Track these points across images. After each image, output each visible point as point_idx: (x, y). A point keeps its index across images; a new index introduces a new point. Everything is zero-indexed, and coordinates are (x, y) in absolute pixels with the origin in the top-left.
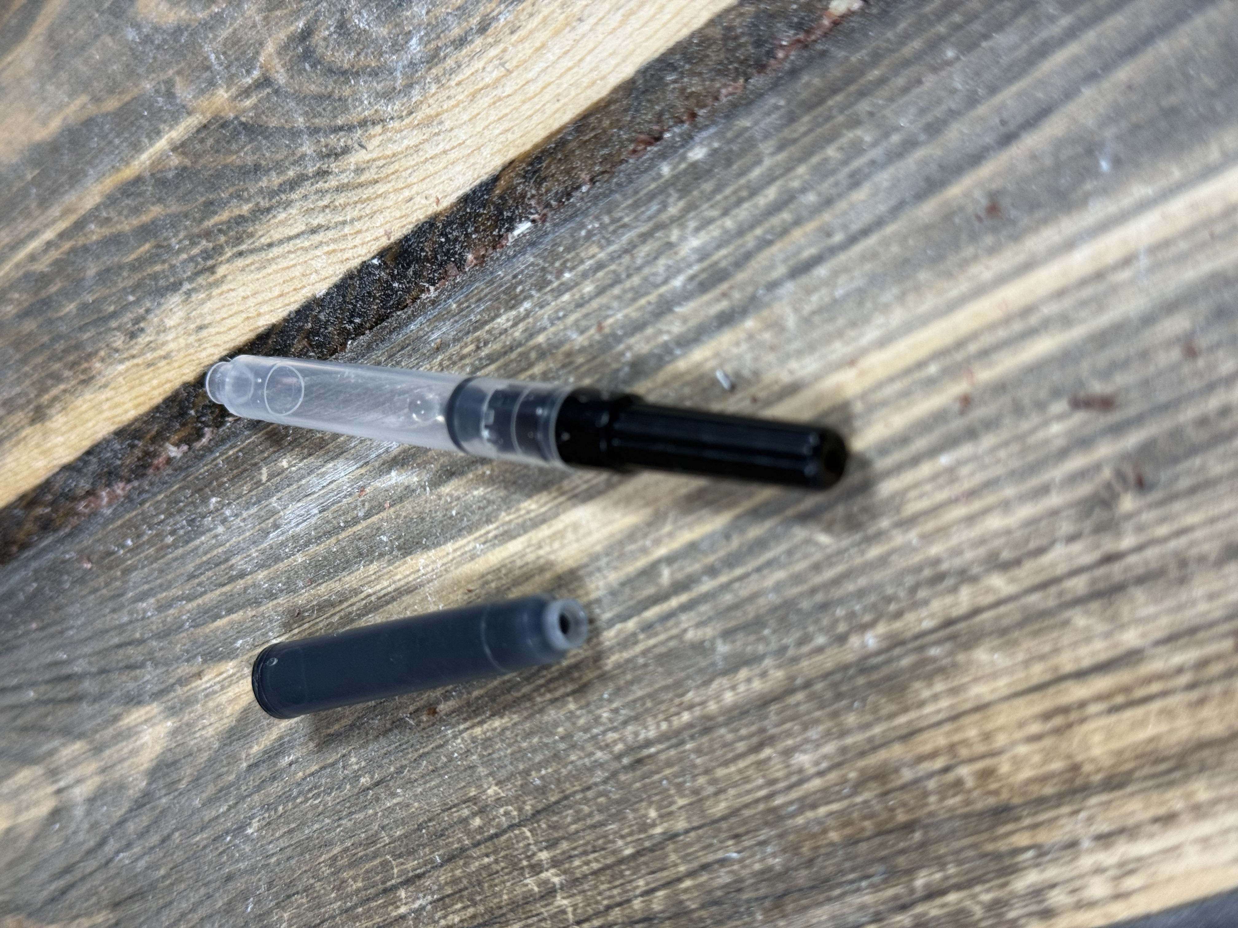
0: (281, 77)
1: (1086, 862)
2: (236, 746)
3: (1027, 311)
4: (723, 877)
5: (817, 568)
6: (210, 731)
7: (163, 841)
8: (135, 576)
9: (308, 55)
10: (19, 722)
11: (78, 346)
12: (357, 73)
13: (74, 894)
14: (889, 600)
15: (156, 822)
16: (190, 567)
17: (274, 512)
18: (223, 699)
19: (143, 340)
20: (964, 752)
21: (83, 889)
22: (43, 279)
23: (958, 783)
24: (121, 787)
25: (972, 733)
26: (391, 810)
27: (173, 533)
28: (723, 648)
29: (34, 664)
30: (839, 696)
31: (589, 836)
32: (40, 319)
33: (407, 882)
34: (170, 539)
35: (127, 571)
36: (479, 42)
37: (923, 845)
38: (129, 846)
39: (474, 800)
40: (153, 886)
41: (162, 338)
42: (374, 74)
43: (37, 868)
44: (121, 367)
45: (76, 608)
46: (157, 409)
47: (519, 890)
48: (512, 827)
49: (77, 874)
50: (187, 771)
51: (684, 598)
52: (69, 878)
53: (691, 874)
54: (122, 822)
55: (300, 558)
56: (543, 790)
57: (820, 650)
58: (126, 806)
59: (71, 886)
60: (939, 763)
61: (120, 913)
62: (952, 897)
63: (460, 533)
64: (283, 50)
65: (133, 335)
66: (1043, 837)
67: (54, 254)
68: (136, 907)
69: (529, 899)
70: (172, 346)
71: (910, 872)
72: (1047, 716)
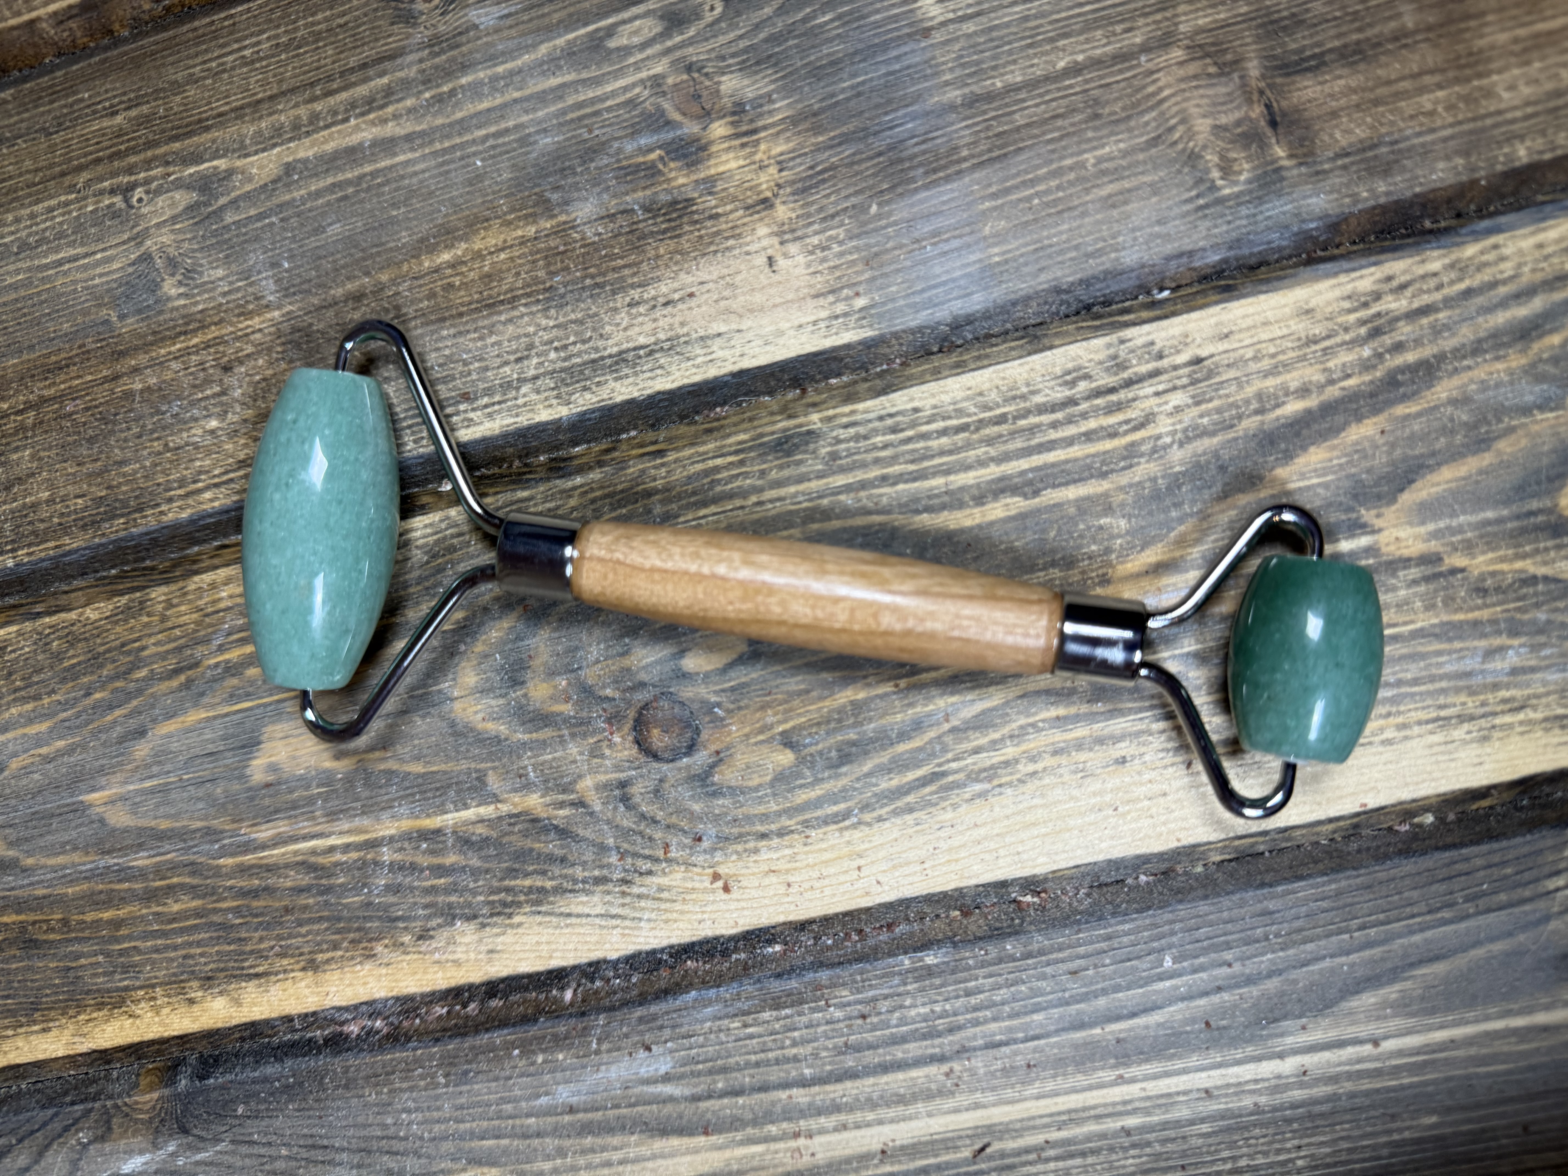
0: (596, 806)
8: (402, 1096)
9: (623, 799)
11: (361, 930)
12: (668, 826)
16: (460, 1101)
17: (547, 1085)
19: (431, 944)
22: (326, 872)
27: (445, 1076)
29: (287, 1132)
32: (319, 898)
34: (441, 1080)
35: (395, 1091)
36: (776, 841)
41: (451, 947)
44: (407, 957)
45: (339, 1104)
55: (568, 1118)
63: (712, 1132)
64: (600, 788)
65: (421, 938)
67: (339, 857)
70: (461, 955)
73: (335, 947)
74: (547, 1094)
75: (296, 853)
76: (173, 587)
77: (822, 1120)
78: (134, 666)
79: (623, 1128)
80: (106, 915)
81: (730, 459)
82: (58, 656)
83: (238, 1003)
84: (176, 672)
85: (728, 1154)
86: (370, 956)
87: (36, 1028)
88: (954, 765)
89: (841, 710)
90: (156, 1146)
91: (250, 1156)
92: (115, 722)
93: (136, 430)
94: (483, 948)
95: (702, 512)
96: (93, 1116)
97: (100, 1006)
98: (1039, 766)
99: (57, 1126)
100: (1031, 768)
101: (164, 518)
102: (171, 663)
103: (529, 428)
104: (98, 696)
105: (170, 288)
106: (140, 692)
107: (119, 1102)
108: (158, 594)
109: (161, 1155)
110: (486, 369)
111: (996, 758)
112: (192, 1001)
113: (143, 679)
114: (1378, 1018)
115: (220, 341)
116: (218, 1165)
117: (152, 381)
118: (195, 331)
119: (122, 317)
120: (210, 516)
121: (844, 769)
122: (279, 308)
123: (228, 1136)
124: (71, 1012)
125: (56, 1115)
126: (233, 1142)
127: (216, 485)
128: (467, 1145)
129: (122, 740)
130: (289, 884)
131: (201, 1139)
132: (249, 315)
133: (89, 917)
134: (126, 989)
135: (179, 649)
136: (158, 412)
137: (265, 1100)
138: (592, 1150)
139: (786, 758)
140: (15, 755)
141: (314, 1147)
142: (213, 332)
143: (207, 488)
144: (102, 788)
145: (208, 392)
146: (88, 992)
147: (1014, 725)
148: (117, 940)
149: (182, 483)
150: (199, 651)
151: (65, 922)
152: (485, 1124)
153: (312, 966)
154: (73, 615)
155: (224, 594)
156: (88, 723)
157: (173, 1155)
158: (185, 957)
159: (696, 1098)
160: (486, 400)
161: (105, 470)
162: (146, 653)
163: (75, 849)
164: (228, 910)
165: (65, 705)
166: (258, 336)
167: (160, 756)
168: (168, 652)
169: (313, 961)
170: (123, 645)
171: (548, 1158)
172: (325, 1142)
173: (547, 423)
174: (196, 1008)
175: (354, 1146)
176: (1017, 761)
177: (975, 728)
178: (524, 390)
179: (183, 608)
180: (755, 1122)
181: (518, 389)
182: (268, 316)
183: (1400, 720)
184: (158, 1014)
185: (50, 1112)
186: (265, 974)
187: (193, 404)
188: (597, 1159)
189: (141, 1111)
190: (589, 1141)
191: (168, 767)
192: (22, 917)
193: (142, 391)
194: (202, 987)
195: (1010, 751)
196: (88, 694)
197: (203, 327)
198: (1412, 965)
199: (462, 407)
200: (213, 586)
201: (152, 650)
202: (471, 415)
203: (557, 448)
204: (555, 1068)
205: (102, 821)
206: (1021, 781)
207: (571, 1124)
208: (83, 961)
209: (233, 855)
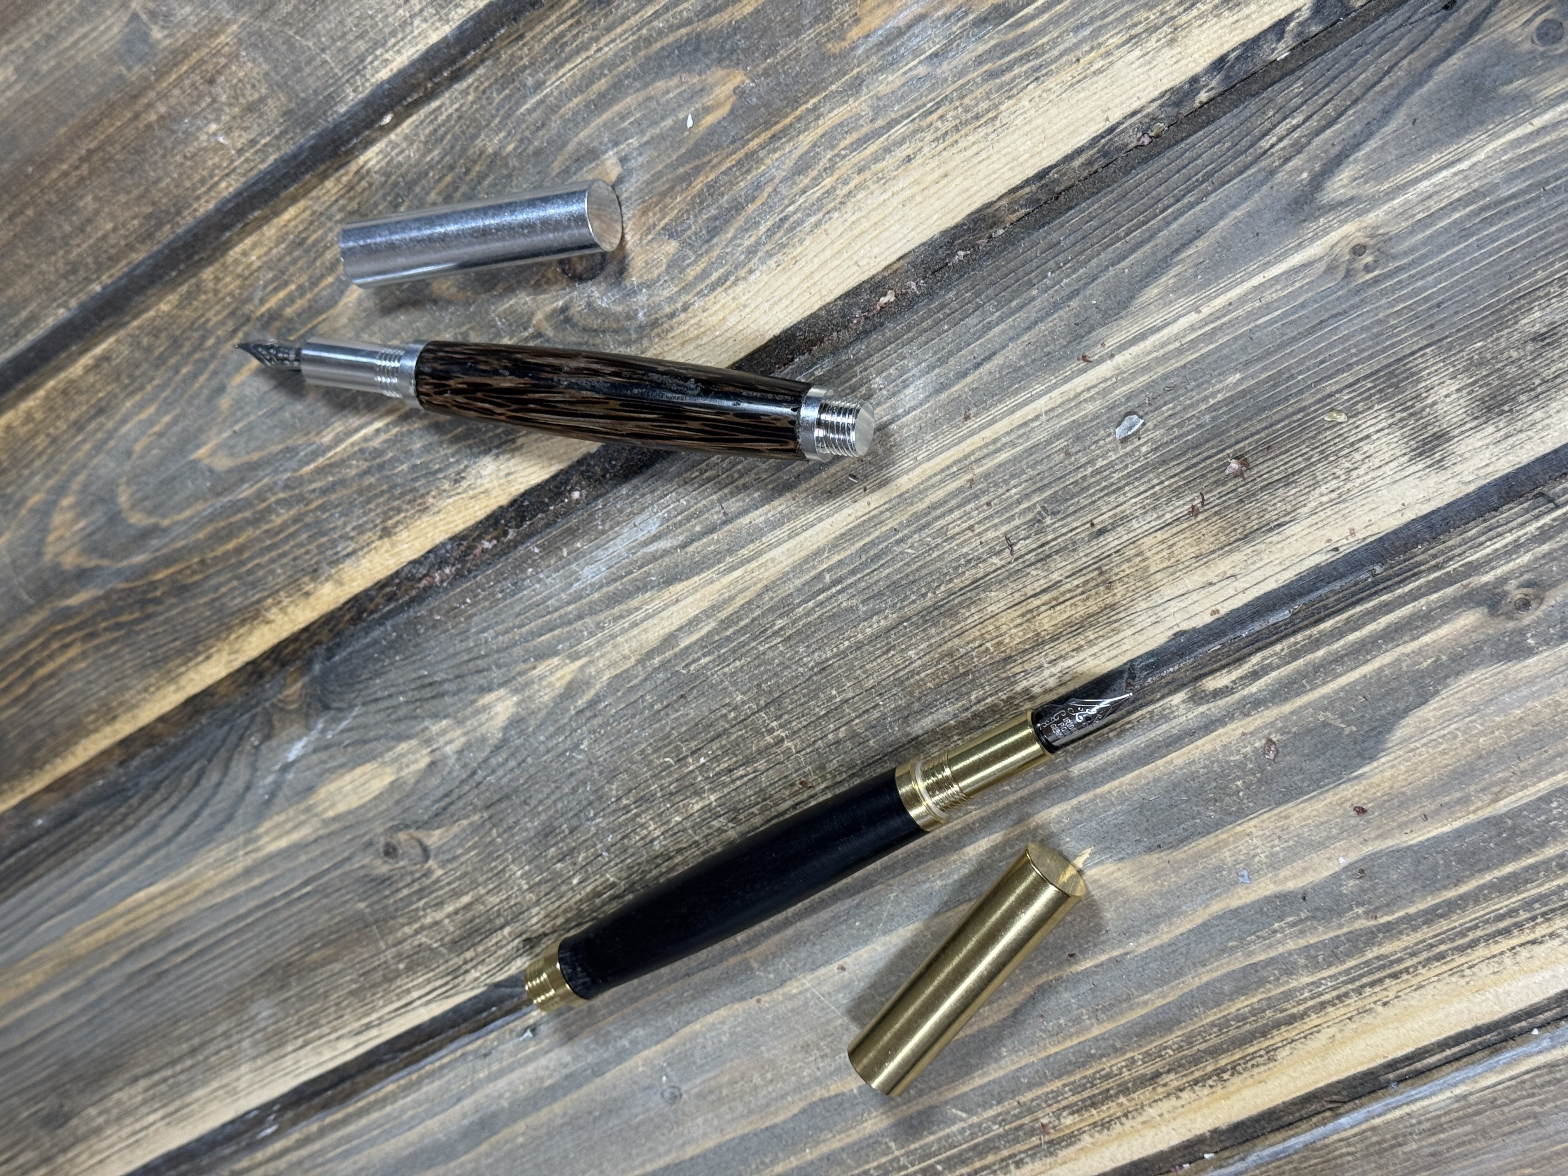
0: (550, 333)
1: (1046, 673)
2: (566, 704)
3: (995, 441)
4: (876, 714)
5: (908, 564)
6: (546, 698)
7: (519, 764)
8: (475, 619)
9: (568, 320)
10: (393, 717)
11: (413, 490)
12: (604, 332)
13: (453, 807)
14: (946, 574)
15: (513, 755)
16: (518, 609)
17: (575, 572)
18: (553, 679)
19: (464, 484)
20: (988, 637)
21: (460, 804)
22: (378, 453)
23: (987, 649)
24: (483, 739)
25: (991, 627)
26: (677, 719)
27: (502, 591)
28: (863, 608)
29: (401, 681)
30: (926, 622)
31: (799, 710)
32: (378, 476)
33: (693, 753)
34: (500, 596)
35: (470, 617)
36: (683, 316)
37: (973, 680)
38: (493, 772)
39: (729, 704)
40: (516, 791)
41: (479, 482)
42: (616, 332)
43: (420, 799)
44: (450, 501)
45: (432, 643)
46: (481, 522)
47: (762, 744)
48: (754, 714)
49: (454, 796)
50: (533, 723)
51: (839, 587)
52: (447, 800)
53: (857, 717)
54: (486, 760)
55: (596, 596)
56: (770, 692)
57: (914, 602)
58: (488, 750)
59: (452, 803)
60: (977, 644)
61: (492, 811)
62: (989, 700)
63: (702, 570)
64: (549, 317)
65: (456, 481)
66: (1027, 666)
67: (383, 437)
68: (504, 805)
69: (768, 747)
70: (487, 486)
71: (968, 693)
72: (1023, 615)
73: (399, 510)
74: (577, 580)
75: (352, 445)
76: (217, 265)
77: (778, 532)
78: (204, 338)
79: (638, 589)
80: (231, 546)
81: (569, 22)
82: (149, 350)
83: (340, 583)
84: (235, 331)
85: (717, 586)
86: (425, 510)
87: (201, 658)
88: (791, 208)
89: (700, 194)
90: (309, 728)
91: (378, 712)
92: (202, 387)
93: (160, 152)
94: (502, 474)
95: (560, 73)
96: (259, 719)
97: (243, 623)
98: (852, 185)
99: (233, 738)
100: (846, 189)
101: (198, 214)
102: (230, 325)
103: (427, 52)
104: (184, 371)
105: (157, 33)
106: (213, 356)
107: (274, 700)
108: (207, 274)
109: (314, 734)
110: (387, 16)
111: (818, 191)
112: (307, 594)
113: (214, 345)
114: (1165, 305)
115: (202, 62)
116: (358, 727)
117: (162, 109)
118: (182, 62)
119: (129, 68)
120: (229, 201)
121: (715, 241)
122: (235, 21)
123: (359, 701)
124: (223, 635)
125: (231, 729)
126: (364, 704)
127: (227, 175)
128: (530, 645)
129: (210, 400)
130: (354, 472)
131: (340, 710)
132: (217, 34)
133: (220, 551)
134: (259, 601)
135: (233, 313)
136: (173, 132)
137: (380, 660)
138: (622, 617)
139: (672, 246)
140: (136, 440)
141: (423, 687)
142: (195, 56)
143: (222, 179)
144: (205, 444)
145: (204, 105)
146: (232, 614)
147: (825, 160)
148: (242, 563)
149: (203, 181)
150: (248, 308)
151: (202, 562)
152: (540, 621)
153: (386, 533)
154: (152, 313)
155: (254, 258)
156: (182, 394)
157: (323, 731)
158: (295, 559)
159: (683, 546)
160: (393, 40)
161: (147, 191)
162: (211, 324)
163: (197, 499)
164: (317, 508)
165: (162, 387)
166: (227, 49)
167: (239, 404)
168: (225, 318)
169: (385, 529)
170: (193, 323)
171: (591, 634)
172: (429, 680)
173: (438, 43)
174: (312, 599)
175: (451, 677)
176: (834, 188)
177: (799, 173)
178: (416, 22)
179: (228, 279)
180: (730, 551)
181: (412, 24)
182: (229, 31)
183: (1103, 50)
184: (286, 614)
185: (226, 728)
186: (354, 552)
187: (195, 117)
188: (625, 623)
189: (293, 702)
190: (616, 610)
191: (248, 409)
192: (171, 570)
193: (158, 121)
194: (313, 580)
195: (828, 182)
196: (177, 372)
197: (187, 55)
198: (1177, 251)
199: (378, 52)
200: (245, 254)
201: (214, 320)
202: (386, 56)
203: (453, 61)
204: (578, 555)
205: (211, 470)
206: (841, 203)
207: (600, 600)
208: (223, 590)
209: (308, 463)
